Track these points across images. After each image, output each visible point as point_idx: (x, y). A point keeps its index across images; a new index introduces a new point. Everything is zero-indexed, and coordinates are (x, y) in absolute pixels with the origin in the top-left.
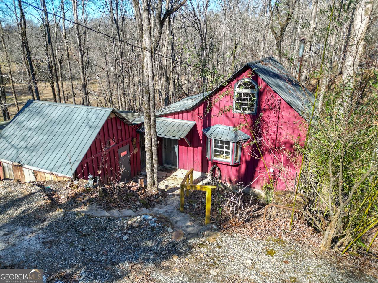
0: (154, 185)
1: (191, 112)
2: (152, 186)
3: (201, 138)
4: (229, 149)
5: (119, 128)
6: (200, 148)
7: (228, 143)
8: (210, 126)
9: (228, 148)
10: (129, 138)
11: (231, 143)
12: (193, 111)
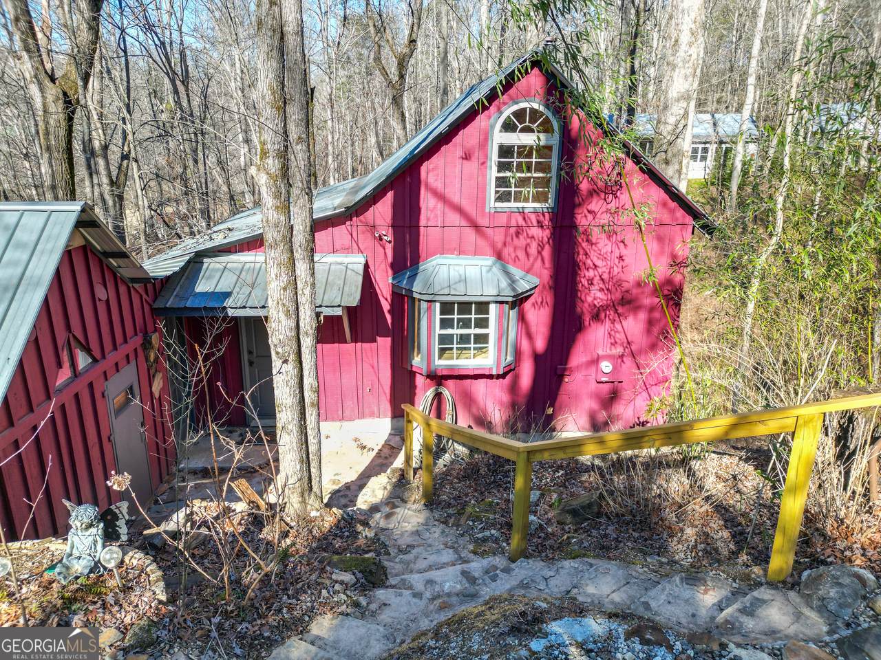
0: (311, 488)
1: (348, 223)
2: (306, 494)
3: (386, 306)
4: (487, 327)
5: (101, 293)
6: (384, 343)
7: (483, 307)
8: (416, 260)
9: (483, 323)
10: (136, 334)
11: (492, 307)
12: (354, 219)
